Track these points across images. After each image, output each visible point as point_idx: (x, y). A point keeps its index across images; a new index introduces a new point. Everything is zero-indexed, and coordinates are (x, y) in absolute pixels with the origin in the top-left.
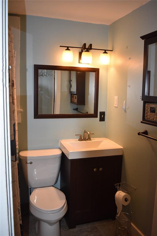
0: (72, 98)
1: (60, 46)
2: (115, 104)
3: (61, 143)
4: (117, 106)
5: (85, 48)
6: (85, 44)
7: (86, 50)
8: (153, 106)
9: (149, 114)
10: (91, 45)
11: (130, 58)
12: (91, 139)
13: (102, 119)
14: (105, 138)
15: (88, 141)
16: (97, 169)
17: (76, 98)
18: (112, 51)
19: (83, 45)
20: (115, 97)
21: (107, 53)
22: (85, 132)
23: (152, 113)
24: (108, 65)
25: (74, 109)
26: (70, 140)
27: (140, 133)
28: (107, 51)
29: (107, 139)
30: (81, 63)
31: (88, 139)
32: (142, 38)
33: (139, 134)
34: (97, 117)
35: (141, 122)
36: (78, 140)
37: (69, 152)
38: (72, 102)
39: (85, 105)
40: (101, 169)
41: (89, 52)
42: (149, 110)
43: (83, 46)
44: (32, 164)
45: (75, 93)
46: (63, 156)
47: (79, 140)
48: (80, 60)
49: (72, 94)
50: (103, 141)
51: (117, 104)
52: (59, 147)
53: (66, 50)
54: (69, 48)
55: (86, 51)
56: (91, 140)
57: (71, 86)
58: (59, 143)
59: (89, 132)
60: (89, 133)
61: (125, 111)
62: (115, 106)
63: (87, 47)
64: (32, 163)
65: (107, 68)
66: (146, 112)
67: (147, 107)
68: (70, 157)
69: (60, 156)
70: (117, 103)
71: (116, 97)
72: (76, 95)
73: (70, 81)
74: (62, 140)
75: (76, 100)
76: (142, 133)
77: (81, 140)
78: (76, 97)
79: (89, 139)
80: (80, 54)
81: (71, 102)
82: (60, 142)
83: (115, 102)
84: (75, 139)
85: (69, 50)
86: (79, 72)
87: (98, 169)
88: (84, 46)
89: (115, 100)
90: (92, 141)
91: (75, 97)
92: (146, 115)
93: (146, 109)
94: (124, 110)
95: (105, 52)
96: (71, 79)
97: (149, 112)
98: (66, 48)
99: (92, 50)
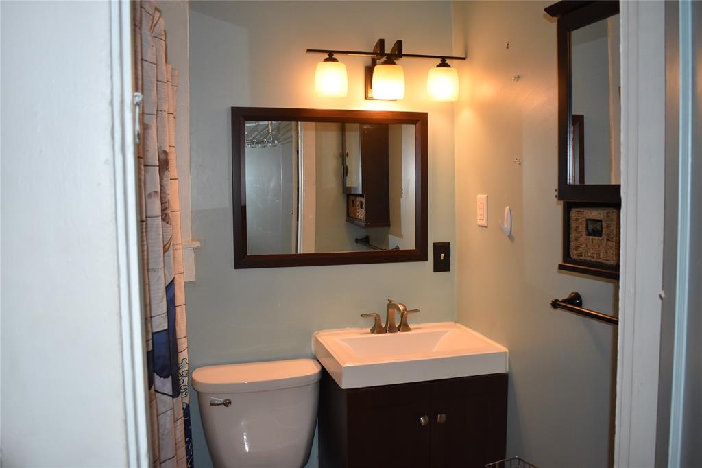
0: (351, 209)
1: (308, 51)
2: (480, 217)
3: (317, 341)
4: (486, 225)
5: (382, 54)
6: (381, 43)
7: (384, 59)
8: (594, 214)
9: (581, 240)
10: (399, 44)
11: (518, 78)
12: (411, 326)
13: (442, 265)
14: (452, 323)
15: (399, 333)
16: (429, 418)
17: (361, 207)
18: (464, 59)
19: (377, 44)
20: (479, 196)
21: (448, 66)
22: (391, 306)
23: (591, 237)
24: (452, 103)
25: (357, 241)
26: (346, 331)
27: (557, 300)
28: (448, 61)
29: (458, 324)
30: (372, 99)
31: (400, 326)
32: (551, 11)
33: (555, 304)
34: (426, 259)
35: (560, 266)
36: (369, 330)
37: (341, 367)
38: (350, 218)
39: (389, 226)
40: (441, 418)
41: (395, 64)
42: (582, 227)
43: (375, 49)
44: (230, 407)
45: (360, 192)
46: (326, 381)
47: (373, 331)
48: (369, 88)
49: (349, 195)
50: (446, 332)
51: (485, 219)
52: (313, 353)
53: (326, 60)
54: (336, 56)
55: (385, 63)
56: (409, 330)
57: (345, 171)
58: (313, 340)
59: (403, 305)
60: (401, 307)
61: (511, 237)
62: (480, 222)
63: (388, 50)
64: (230, 403)
65: (451, 110)
66: (573, 235)
67: (577, 219)
68: (346, 384)
69: (317, 379)
70: (485, 215)
71: (482, 197)
72: (361, 196)
73: (343, 156)
74: (321, 333)
75: (363, 211)
76: (564, 301)
77: (377, 329)
78: (361, 202)
79: (404, 327)
80: (369, 72)
81: (346, 220)
82: (316, 338)
83: (479, 212)
84: (361, 328)
85: (335, 60)
86: (366, 127)
87: (433, 418)
88: (379, 48)
89: (479, 206)
90: (413, 332)
91: (358, 204)
92: (573, 244)
93: (573, 225)
94: (508, 234)
95: (444, 64)
96: (347, 151)
97: (584, 233)
98: (326, 56)
99: (403, 59)
